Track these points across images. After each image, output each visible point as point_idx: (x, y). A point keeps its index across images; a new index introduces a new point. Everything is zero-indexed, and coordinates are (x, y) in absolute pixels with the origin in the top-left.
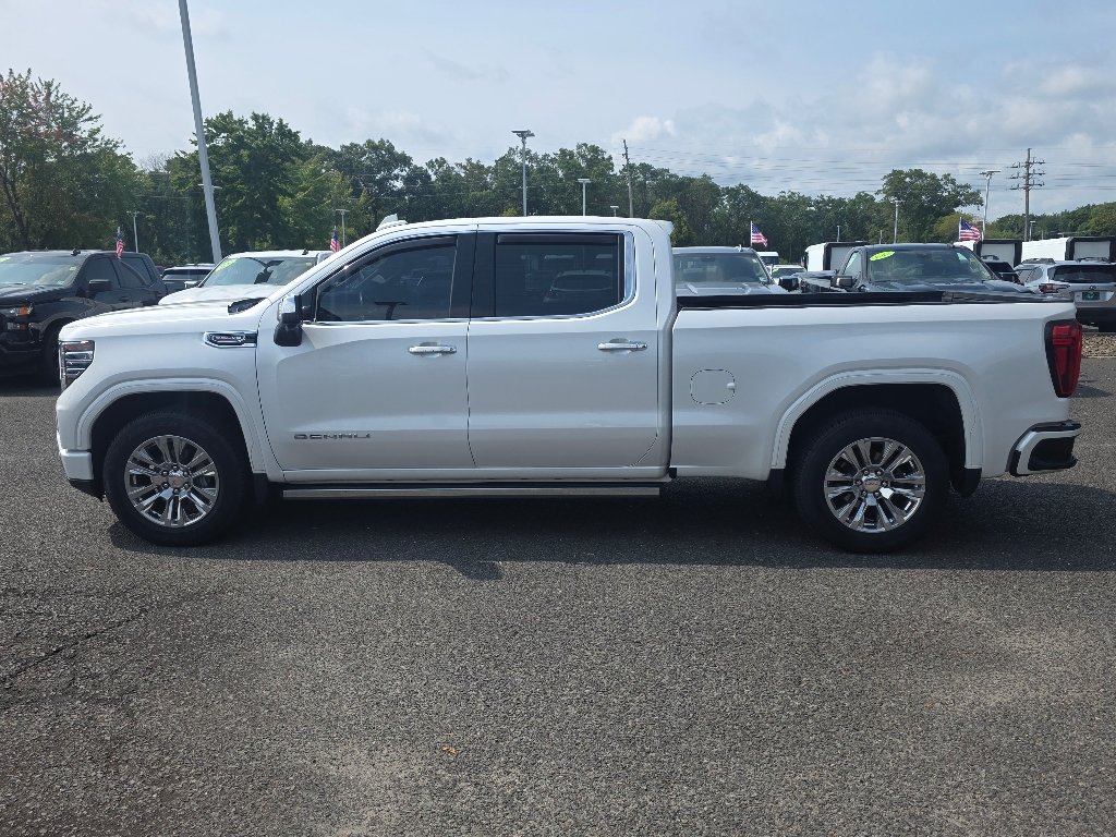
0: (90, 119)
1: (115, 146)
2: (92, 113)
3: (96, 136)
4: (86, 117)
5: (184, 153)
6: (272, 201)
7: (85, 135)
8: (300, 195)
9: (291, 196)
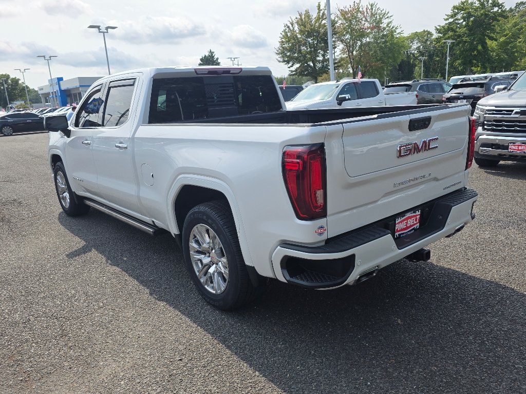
0: (388, 17)
1: (396, 28)
2: (389, 15)
3: (390, 25)
4: (386, 17)
5: (439, 26)
6: (484, 44)
7: (385, 26)
8: (502, 40)
9: (496, 40)
